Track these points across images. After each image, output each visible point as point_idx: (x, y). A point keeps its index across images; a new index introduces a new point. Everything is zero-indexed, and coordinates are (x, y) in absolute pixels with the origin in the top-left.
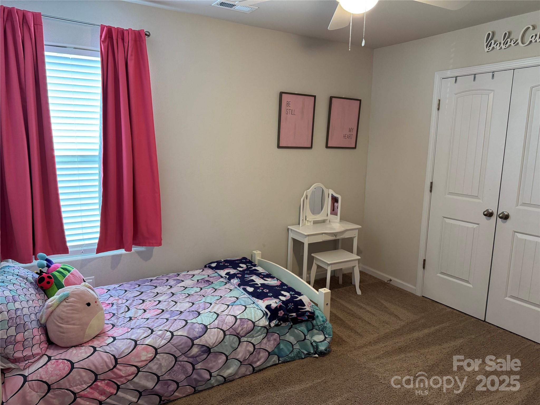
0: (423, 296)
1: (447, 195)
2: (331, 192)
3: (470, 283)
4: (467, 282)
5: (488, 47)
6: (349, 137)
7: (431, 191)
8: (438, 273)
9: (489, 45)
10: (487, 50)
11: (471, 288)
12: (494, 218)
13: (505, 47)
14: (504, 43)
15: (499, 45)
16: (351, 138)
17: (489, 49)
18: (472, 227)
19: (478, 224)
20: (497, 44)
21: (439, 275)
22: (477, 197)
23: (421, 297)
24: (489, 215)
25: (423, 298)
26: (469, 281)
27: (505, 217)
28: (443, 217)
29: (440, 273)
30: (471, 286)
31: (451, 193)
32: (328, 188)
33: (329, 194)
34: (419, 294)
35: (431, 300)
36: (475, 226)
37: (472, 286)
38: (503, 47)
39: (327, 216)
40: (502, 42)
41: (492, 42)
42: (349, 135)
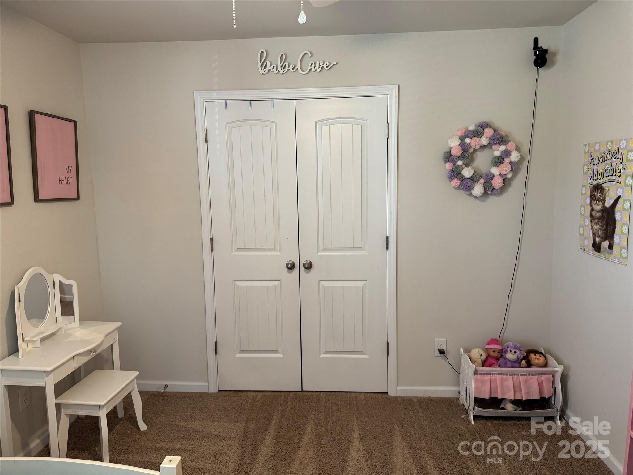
0: (219, 391)
1: (235, 252)
2: (58, 278)
3: (279, 353)
4: (276, 352)
5: (264, 69)
6: (68, 181)
7: (212, 250)
8: (236, 354)
9: (264, 66)
10: (262, 72)
11: (282, 357)
12: (296, 270)
13: (284, 71)
14: (281, 67)
15: (275, 68)
16: (70, 184)
17: (265, 71)
18: (273, 285)
19: (279, 280)
20: (274, 66)
21: (238, 355)
22: (273, 249)
23: (217, 392)
24: (291, 267)
25: (220, 393)
26: (278, 351)
27: (309, 267)
28: (233, 281)
29: (239, 353)
30: (280, 355)
31: (239, 249)
32: (51, 273)
33: (54, 282)
34: (213, 390)
35: (233, 392)
36: (276, 283)
37: (283, 355)
38: (282, 71)
39: (56, 322)
40: (280, 65)
41: (267, 63)
42: (66, 178)
